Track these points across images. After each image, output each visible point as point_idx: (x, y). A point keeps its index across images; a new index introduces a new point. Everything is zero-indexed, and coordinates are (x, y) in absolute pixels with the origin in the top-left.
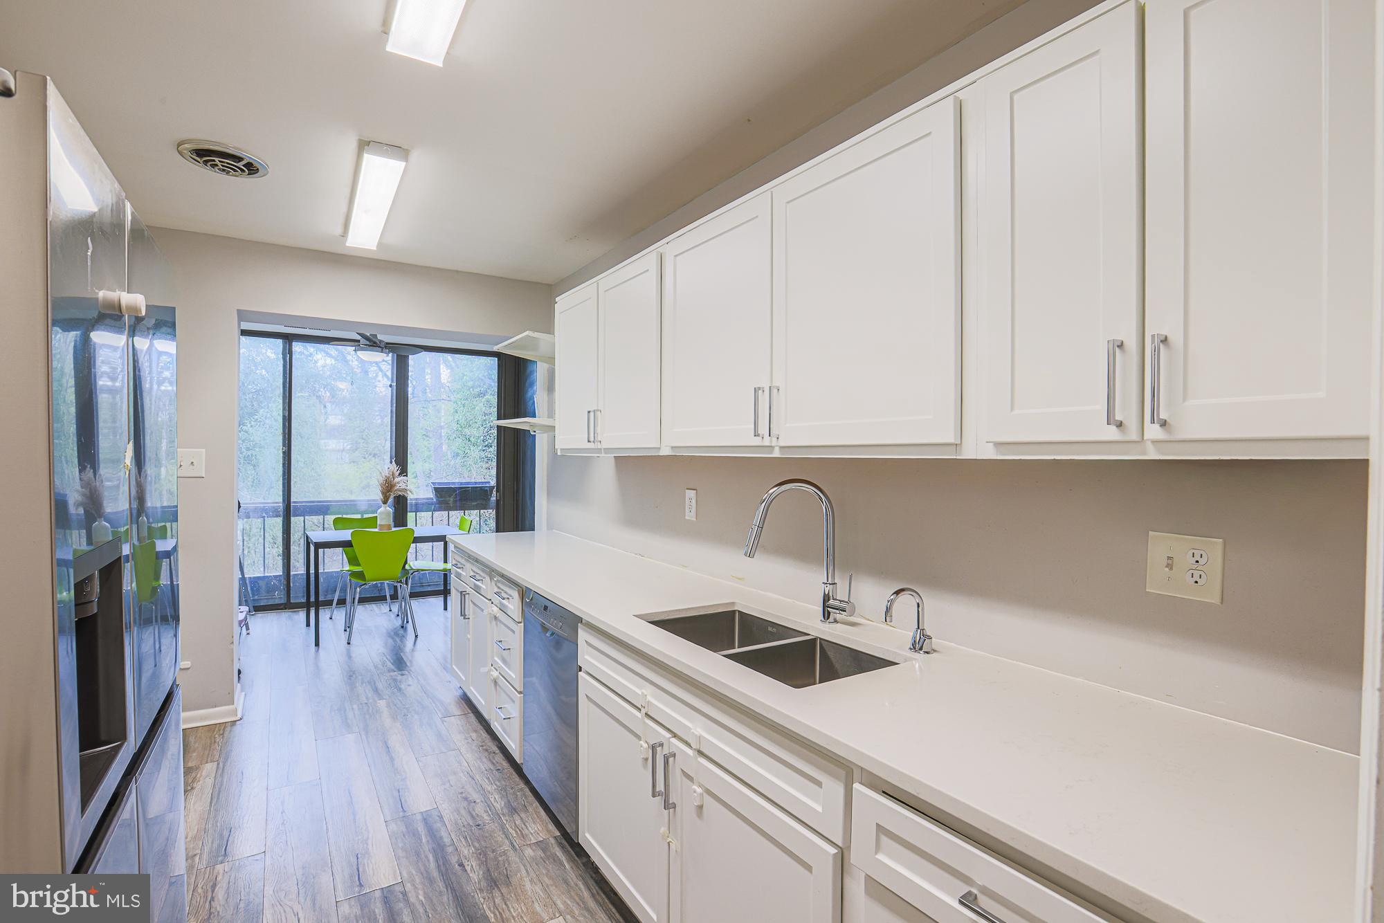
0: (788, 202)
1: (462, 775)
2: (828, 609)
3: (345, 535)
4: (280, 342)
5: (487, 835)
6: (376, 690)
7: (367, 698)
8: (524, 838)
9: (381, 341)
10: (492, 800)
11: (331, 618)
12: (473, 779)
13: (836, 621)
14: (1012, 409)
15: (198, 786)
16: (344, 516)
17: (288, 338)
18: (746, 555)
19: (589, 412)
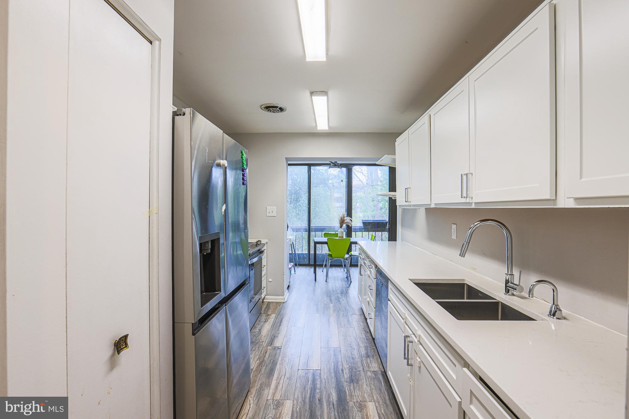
0: (475, 81)
1: (352, 338)
2: (509, 287)
3: (325, 240)
4: (307, 167)
5: (355, 362)
6: (331, 300)
7: (327, 302)
8: (369, 367)
9: (338, 164)
10: (361, 350)
11: (323, 271)
12: (356, 340)
13: (513, 295)
14: (581, 178)
15: (269, 320)
16: (329, 233)
17: (309, 165)
18: (460, 255)
19: (406, 189)
